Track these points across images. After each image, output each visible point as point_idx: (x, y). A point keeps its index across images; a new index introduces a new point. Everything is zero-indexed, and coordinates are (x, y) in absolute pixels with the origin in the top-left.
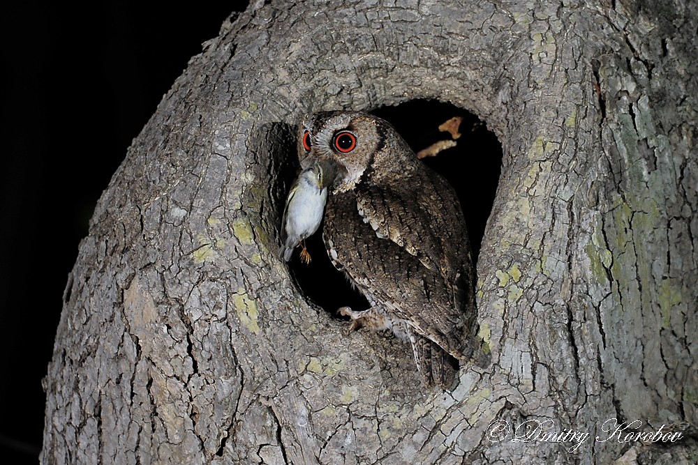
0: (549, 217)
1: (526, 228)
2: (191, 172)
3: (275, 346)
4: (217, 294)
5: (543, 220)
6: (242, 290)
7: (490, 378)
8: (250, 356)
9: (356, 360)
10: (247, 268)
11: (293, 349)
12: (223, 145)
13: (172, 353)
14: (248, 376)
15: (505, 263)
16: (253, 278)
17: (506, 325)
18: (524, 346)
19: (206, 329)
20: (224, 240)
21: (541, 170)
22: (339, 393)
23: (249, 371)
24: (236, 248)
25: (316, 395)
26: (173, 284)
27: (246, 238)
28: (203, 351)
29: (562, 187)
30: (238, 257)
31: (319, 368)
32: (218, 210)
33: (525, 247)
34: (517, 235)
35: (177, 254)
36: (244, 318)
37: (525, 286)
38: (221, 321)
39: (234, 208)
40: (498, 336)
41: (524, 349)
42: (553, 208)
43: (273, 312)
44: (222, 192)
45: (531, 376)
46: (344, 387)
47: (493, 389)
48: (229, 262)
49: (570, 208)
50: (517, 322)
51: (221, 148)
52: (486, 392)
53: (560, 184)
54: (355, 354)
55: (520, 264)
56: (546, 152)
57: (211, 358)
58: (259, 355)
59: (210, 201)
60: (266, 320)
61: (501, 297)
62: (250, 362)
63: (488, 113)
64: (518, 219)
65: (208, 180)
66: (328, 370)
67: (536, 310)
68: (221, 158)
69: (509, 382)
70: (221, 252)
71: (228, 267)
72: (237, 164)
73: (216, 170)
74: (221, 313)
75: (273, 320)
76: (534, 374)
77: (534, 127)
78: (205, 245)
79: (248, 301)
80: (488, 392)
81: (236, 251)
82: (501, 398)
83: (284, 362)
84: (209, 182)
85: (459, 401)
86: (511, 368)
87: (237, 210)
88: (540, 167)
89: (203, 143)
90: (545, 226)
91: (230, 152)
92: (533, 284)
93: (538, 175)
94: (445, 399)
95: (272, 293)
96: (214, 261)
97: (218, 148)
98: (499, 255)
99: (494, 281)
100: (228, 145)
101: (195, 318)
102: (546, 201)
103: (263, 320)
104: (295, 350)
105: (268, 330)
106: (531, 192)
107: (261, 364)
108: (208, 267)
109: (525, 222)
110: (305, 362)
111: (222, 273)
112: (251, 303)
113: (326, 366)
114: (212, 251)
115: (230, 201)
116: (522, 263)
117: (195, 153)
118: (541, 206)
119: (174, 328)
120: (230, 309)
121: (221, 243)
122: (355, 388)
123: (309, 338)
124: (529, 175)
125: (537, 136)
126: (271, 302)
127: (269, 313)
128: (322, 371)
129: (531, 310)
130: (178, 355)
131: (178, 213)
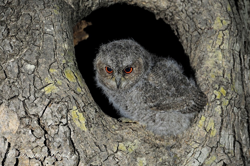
0: (232, 61)
1: (222, 67)
2: (34, 44)
3: (97, 138)
4: (62, 110)
5: (229, 62)
6: (75, 108)
7: (216, 150)
8: (83, 144)
9: (143, 143)
10: (76, 95)
11: (107, 139)
12: (49, 28)
13: (34, 145)
14: (82, 155)
15: (217, 86)
16: (80, 101)
17: (222, 121)
18: (230, 131)
19: (57, 130)
20: (61, 80)
21: (224, 35)
22: (136, 162)
23: (83, 152)
24: (68, 85)
25: (125, 163)
26: (32, 106)
27: (72, 79)
28: (55, 143)
29: (235, 44)
30: (70, 90)
31: (124, 148)
32: (54, 64)
33: (223, 77)
34: (218, 71)
35: (33, 90)
36: (77, 123)
37: (229, 98)
38: (64, 125)
39: (63, 63)
40: (219, 126)
41: (231, 133)
42: (233, 55)
43: (93, 119)
44: (54, 54)
45: (233, 148)
46: (138, 159)
47: (217, 156)
48: (66, 93)
49: (240, 56)
50: (228, 118)
51: (48, 30)
52: (214, 158)
53: (234, 43)
54: (142, 140)
55: (224, 87)
56: (224, 25)
57: (60, 146)
58: (88, 143)
59: (49, 59)
60: (90, 123)
61: (219, 105)
62: (83, 147)
63: (167, 8)
64: (216, 62)
65: (45, 48)
66: (129, 149)
67: (235, 111)
68: (50, 36)
69: (224, 152)
70: (60, 87)
71: (65, 95)
72: (59, 39)
73: (49, 42)
74: (64, 121)
75: (94, 123)
76: (234, 147)
77: (211, 12)
78: (51, 84)
79: (78, 113)
80: (215, 157)
81: (68, 86)
82: (221, 160)
83: (104, 146)
84: (46, 49)
85: (202, 163)
86: (225, 144)
87: (64, 64)
88: (223, 34)
89: (37, 28)
90: (231, 65)
91: (54, 32)
92: (232, 97)
93: (223, 38)
94: (194, 162)
95: (90, 109)
96: (57, 92)
97: (47, 30)
98: (211, 82)
99: (214, 96)
100: (52, 29)
101: (49, 124)
102: (229, 52)
103: (88, 124)
104: (108, 139)
105: (91, 129)
106: (222, 47)
107: (90, 148)
108: (54, 96)
109: (220, 64)
110: (116, 145)
111: (62, 99)
112: (81, 115)
113: (128, 147)
114: (55, 87)
115: (60, 59)
116: (225, 86)
117: (33, 34)
118: (228, 55)
119: (36, 131)
120: (69, 119)
121: (59, 82)
122: (144, 158)
123: (114, 132)
124: (218, 38)
125: (216, 17)
126: (91, 113)
127: (91, 119)
128: (126, 150)
129: (233, 112)
130: (38, 146)
131: (30, 67)
